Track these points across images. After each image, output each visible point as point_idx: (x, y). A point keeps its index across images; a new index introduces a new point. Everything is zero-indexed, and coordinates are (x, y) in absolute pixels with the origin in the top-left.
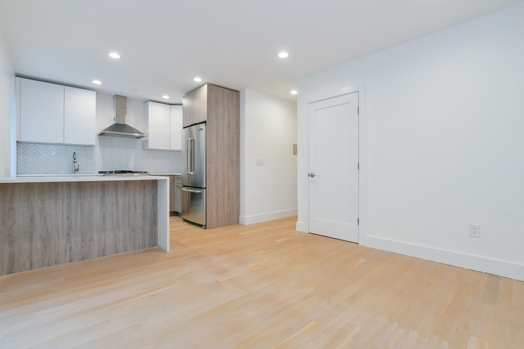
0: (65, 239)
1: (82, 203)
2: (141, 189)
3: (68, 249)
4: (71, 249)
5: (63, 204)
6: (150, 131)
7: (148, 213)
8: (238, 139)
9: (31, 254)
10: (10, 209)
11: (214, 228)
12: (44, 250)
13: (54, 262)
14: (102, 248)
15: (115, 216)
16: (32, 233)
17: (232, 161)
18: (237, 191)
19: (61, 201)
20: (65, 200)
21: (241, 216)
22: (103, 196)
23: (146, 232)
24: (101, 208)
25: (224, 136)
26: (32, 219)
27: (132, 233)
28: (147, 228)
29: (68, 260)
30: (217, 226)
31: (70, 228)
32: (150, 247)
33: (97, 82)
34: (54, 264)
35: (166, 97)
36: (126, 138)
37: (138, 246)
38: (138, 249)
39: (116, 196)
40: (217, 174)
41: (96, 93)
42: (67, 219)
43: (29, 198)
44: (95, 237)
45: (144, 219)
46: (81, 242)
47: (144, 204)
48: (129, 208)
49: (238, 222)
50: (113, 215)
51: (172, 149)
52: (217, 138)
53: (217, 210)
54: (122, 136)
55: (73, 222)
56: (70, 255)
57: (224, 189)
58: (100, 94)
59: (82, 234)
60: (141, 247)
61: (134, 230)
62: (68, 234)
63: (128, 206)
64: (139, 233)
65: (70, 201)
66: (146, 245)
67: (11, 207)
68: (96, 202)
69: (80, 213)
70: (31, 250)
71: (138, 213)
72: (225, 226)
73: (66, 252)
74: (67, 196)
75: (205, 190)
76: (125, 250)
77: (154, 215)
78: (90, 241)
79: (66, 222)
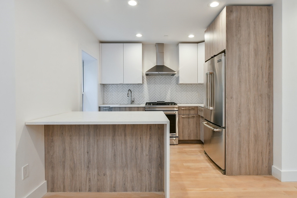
0: (86, 171)
1: (98, 141)
2: (147, 130)
3: (88, 180)
4: (90, 180)
5: (84, 140)
6: (181, 68)
7: (154, 155)
8: (271, 67)
9: (64, 179)
10: (52, 142)
11: (235, 175)
12: (72, 177)
13: (78, 189)
14: (113, 183)
15: (124, 155)
16: (64, 162)
17: (261, 95)
18: (268, 134)
19: (83, 138)
20: (86, 137)
21: (274, 167)
22: (114, 136)
23: (152, 175)
24: (112, 147)
25: (249, 65)
26: (64, 151)
27: (139, 174)
28: (154, 171)
29: (88, 190)
30: (240, 174)
31: (89, 162)
32: (156, 191)
33: (139, 35)
34: (78, 191)
35: (191, 37)
36: (164, 76)
37: (145, 188)
38: (144, 191)
39: (125, 136)
40: (240, 112)
41: (142, 45)
42: (87, 153)
43: (62, 134)
44: (108, 173)
45: (150, 161)
46: (97, 175)
47: (150, 146)
48: (136, 149)
49: (269, 172)
50: (122, 154)
51: (199, 82)
52: (239, 68)
53: (239, 154)
54: (162, 75)
55: (91, 156)
56: (89, 186)
57: (249, 129)
58: (145, 45)
59: (98, 168)
60: (147, 190)
61: (140, 171)
62: (88, 167)
63: (136, 147)
64: (145, 175)
65: (89, 138)
66: (153, 189)
67: (52, 140)
68: (109, 141)
69: (96, 149)
70: (64, 176)
71: (144, 154)
72: (250, 175)
73: (86, 182)
74: (87, 134)
75: (224, 129)
76: (133, 190)
77: (161, 158)
78: (104, 175)
79: (86, 156)
